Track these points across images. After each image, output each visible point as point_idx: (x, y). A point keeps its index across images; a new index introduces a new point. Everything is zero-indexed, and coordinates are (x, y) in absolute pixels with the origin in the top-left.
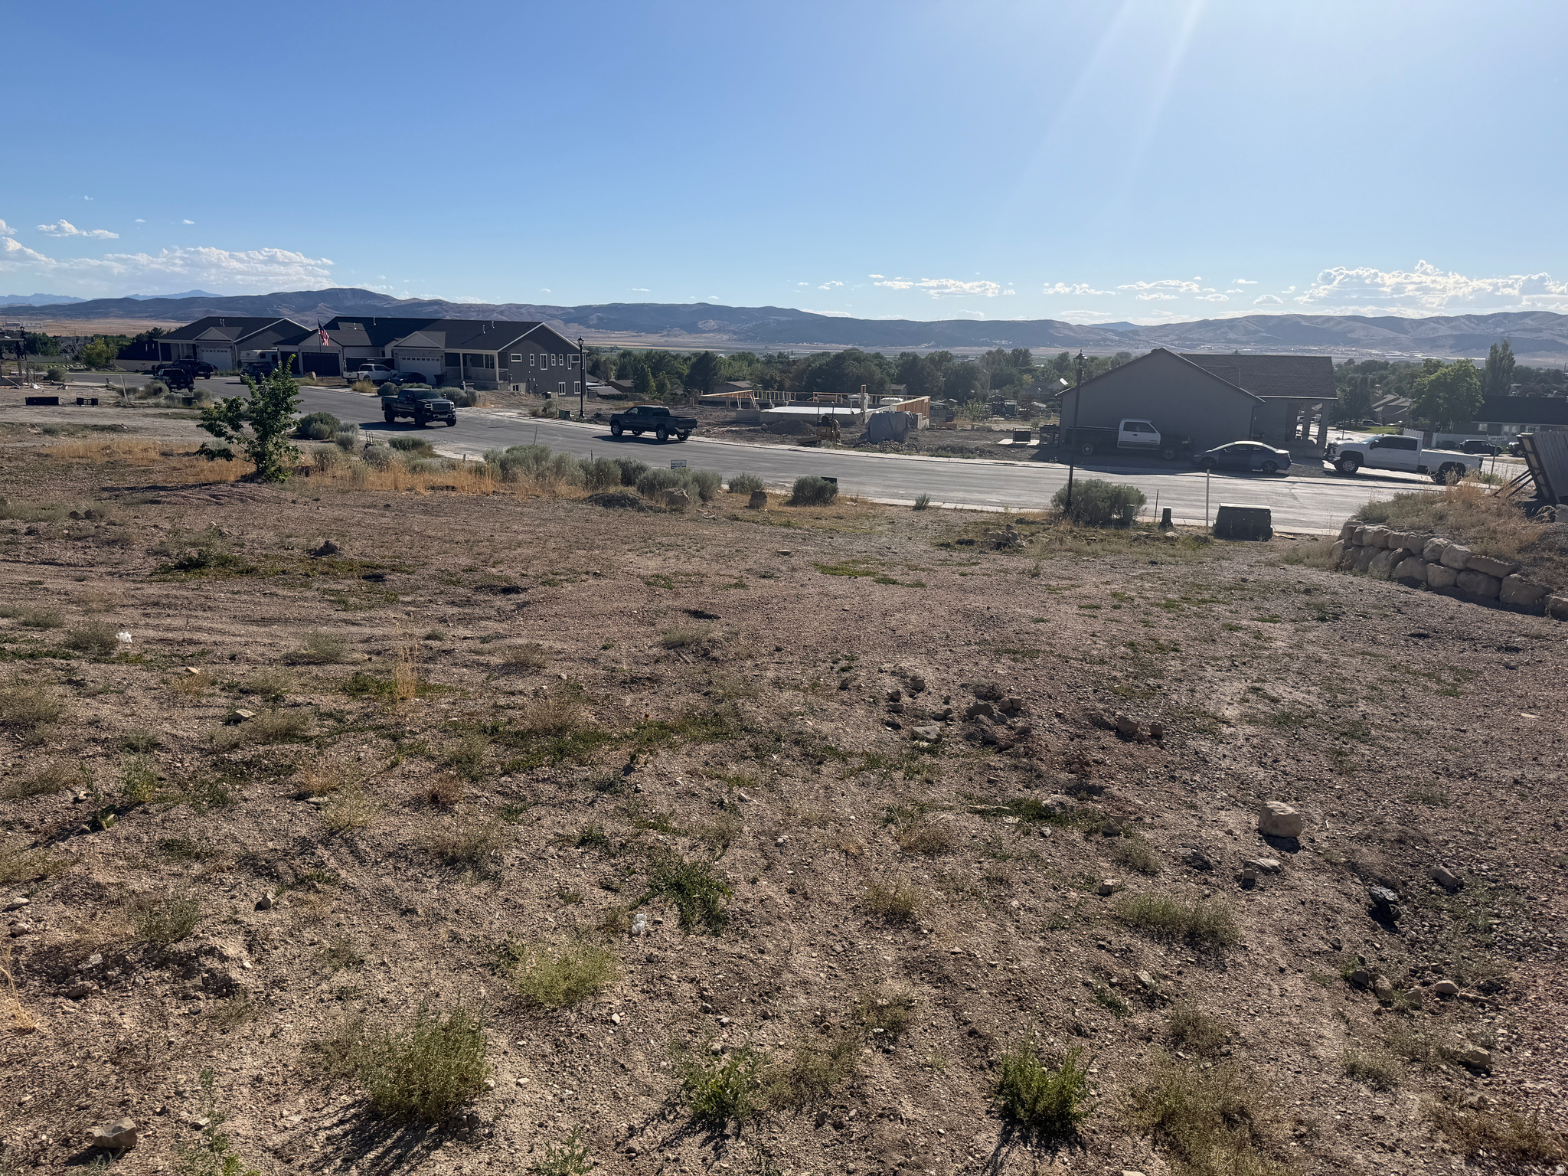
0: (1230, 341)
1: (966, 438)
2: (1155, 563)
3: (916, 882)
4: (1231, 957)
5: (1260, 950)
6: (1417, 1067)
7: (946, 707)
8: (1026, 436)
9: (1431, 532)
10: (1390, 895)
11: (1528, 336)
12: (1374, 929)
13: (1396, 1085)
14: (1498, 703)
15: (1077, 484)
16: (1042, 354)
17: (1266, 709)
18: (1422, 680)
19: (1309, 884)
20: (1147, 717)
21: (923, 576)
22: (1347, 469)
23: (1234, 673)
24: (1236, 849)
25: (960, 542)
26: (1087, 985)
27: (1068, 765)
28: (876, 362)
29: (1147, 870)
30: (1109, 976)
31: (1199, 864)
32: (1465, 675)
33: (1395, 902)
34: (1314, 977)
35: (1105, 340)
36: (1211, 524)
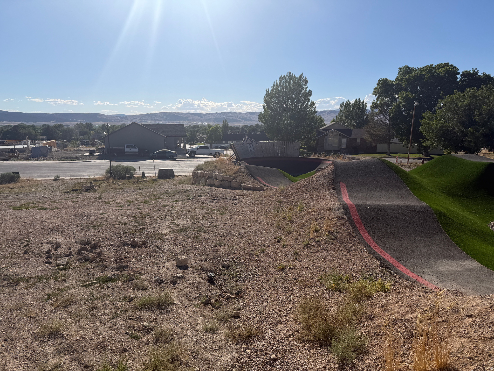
0: (156, 120)
1: (72, 153)
2: (141, 189)
3: (61, 319)
4: (171, 308)
5: (179, 303)
6: (223, 322)
7: (70, 251)
8: (94, 152)
9: (214, 171)
10: (212, 274)
11: (230, 118)
12: (209, 286)
13: (218, 330)
14: (233, 214)
15: (113, 166)
16: (96, 124)
17: (176, 228)
18: (216, 211)
19: (191, 278)
20: (141, 238)
21: (58, 205)
22: (192, 156)
23: (166, 219)
24: (170, 274)
25: (73, 191)
26: (126, 333)
27: (116, 261)
28: (32, 128)
29: (144, 289)
30: (134, 327)
31: (160, 282)
32: (225, 208)
33: (214, 276)
34: (195, 306)
35: (117, 120)
36: (157, 175)
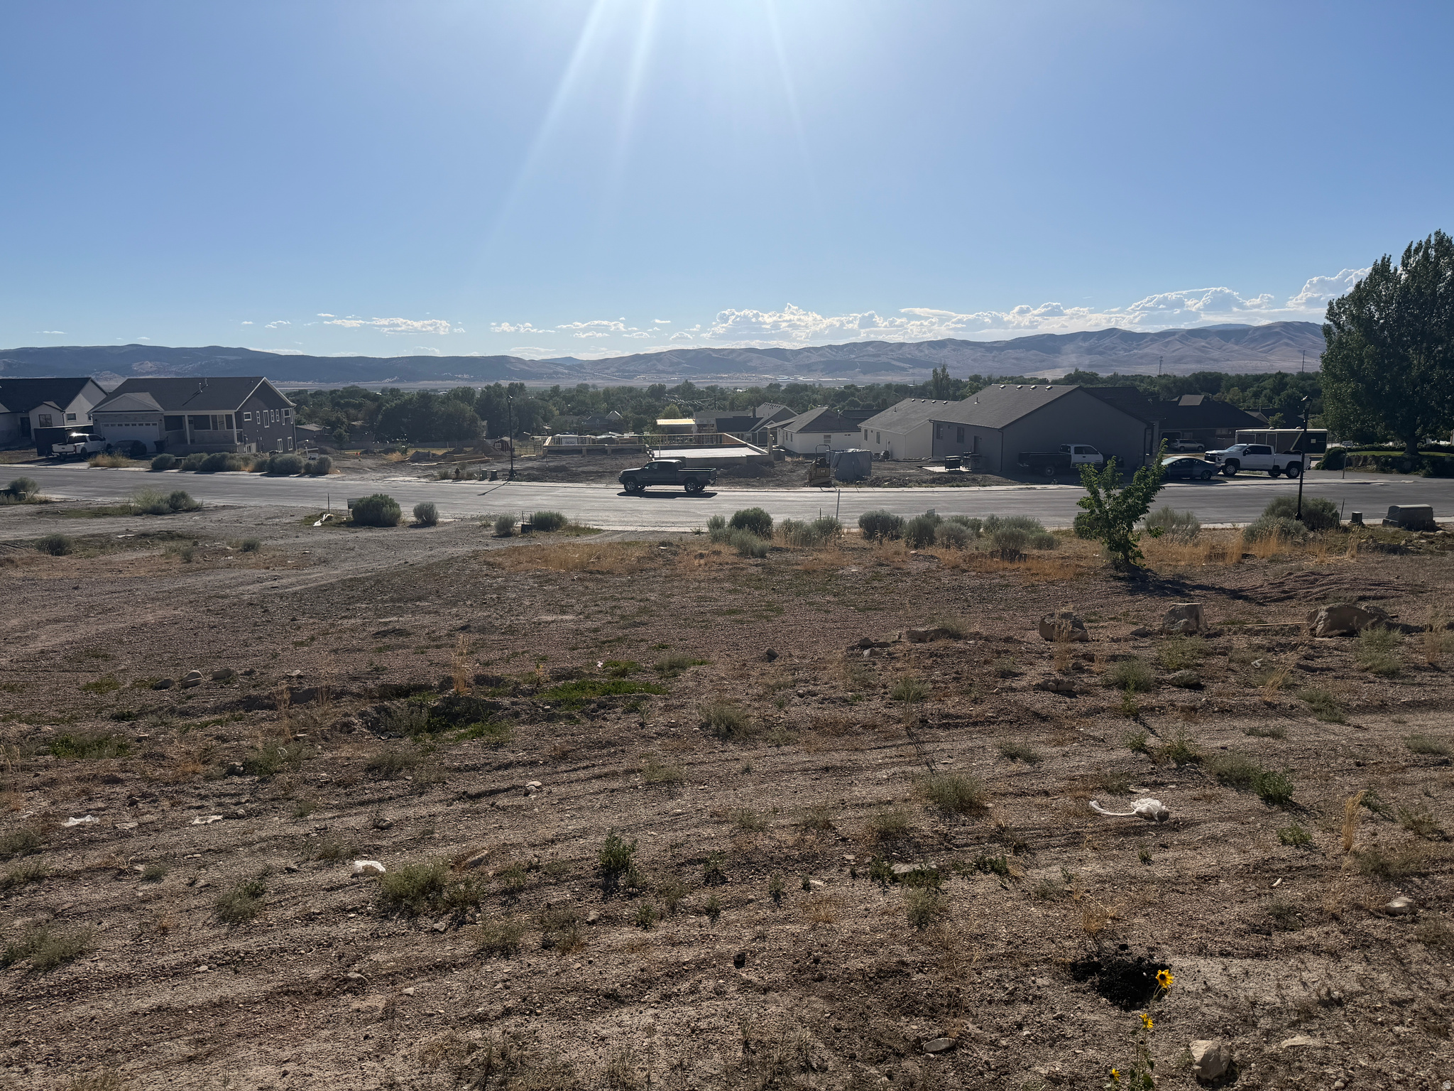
0: (659, 372)
11: (871, 360)
35: (557, 373)
